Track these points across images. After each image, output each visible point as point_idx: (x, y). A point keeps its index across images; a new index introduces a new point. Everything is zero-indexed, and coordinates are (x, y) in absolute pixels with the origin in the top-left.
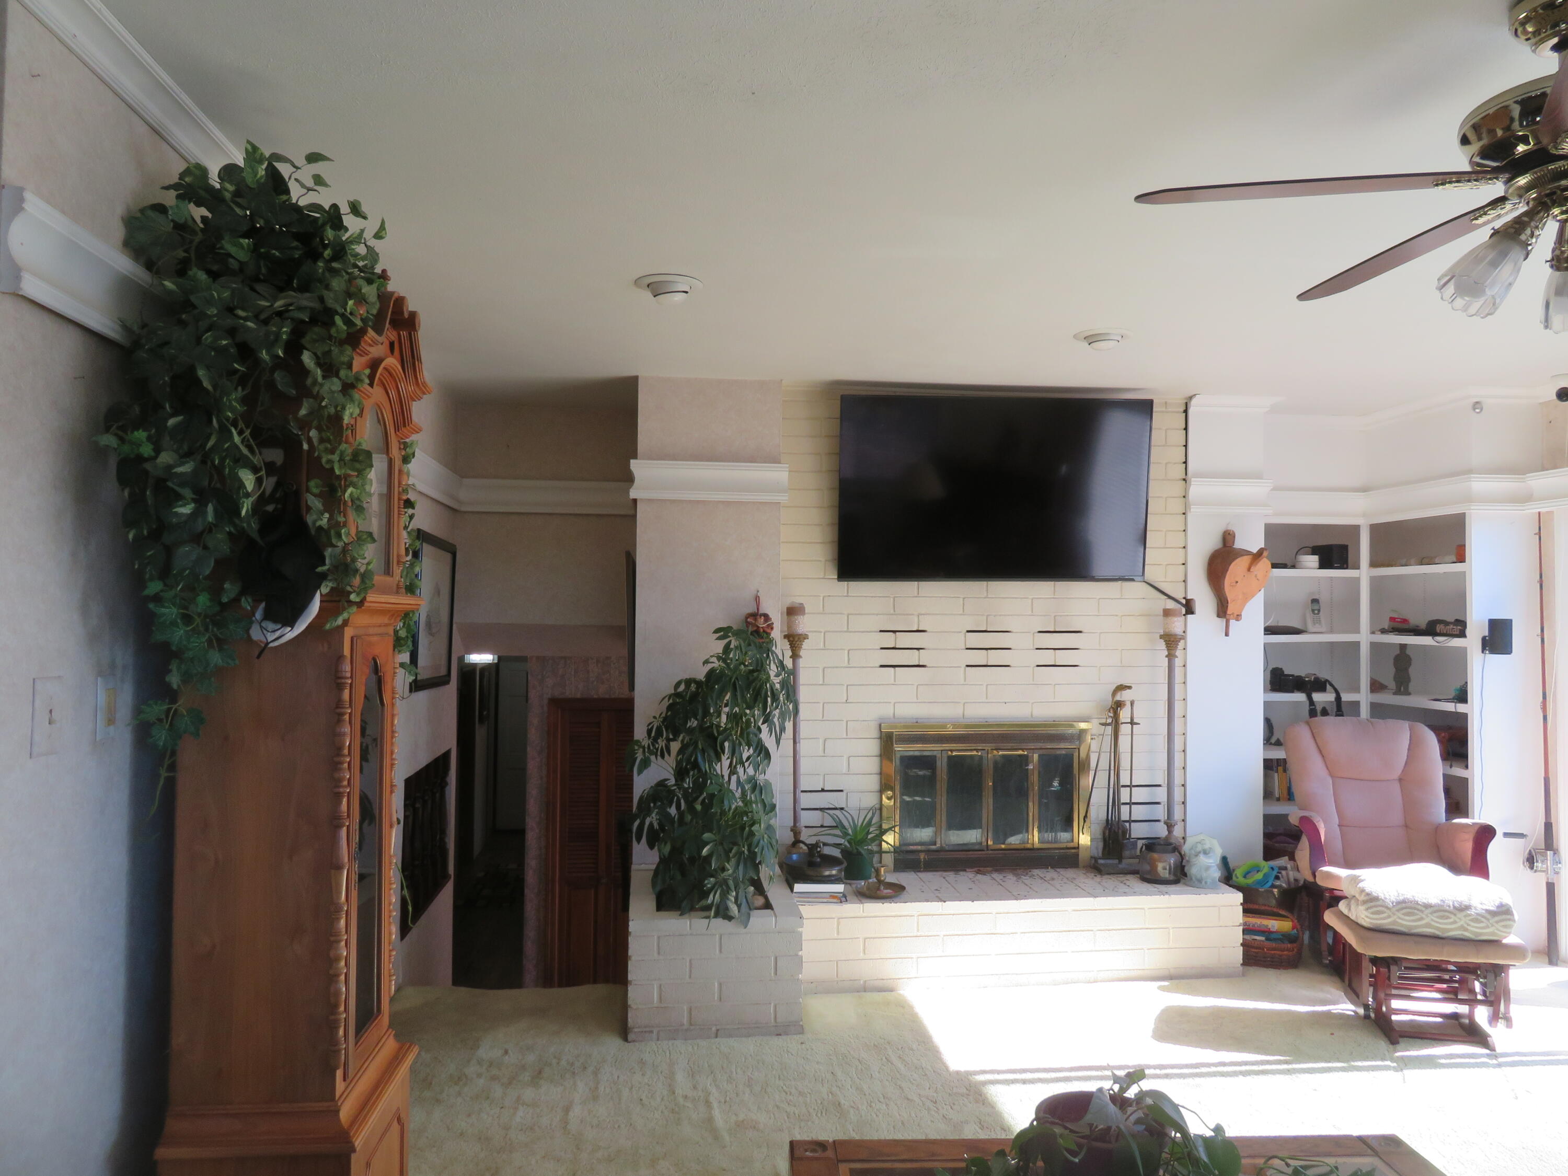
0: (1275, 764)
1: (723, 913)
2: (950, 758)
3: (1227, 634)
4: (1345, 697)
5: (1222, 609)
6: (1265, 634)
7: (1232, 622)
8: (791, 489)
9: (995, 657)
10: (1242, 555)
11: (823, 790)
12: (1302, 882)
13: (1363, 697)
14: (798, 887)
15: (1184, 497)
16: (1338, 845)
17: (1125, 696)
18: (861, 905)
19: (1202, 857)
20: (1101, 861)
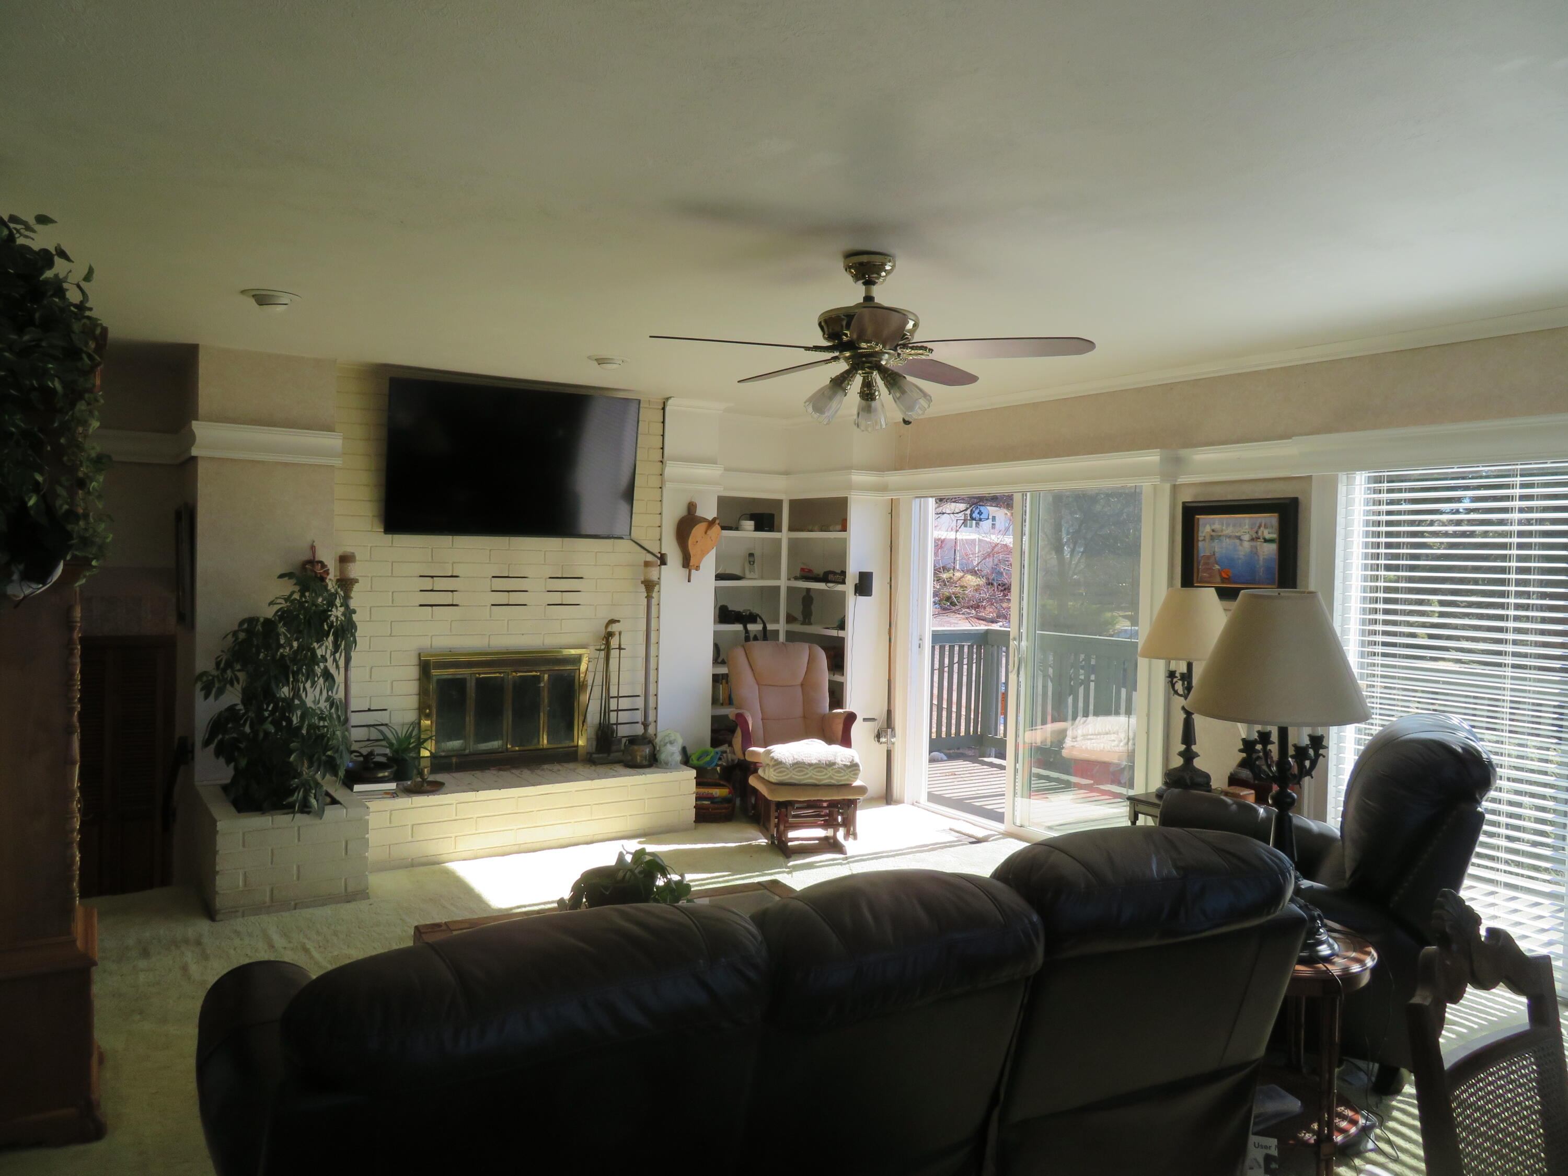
0: (721, 677)
1: (305, 808)
2: (477, 679)
3: (689, 581)
4: (770, 627)
5: (686, 562)
6: (716, 580)
7: (693, 571)
8: (345, 454)
9: (515, 598)
10: (701, 522)
11: (369, 710)
12: (736, 761)
13: (781, 627)
14: (357, 788)
15: (661, 475)
16: (760, 733)
17: (614, 628)
18: (410, 799)
19: (669, 746)
20: (595, 756)
